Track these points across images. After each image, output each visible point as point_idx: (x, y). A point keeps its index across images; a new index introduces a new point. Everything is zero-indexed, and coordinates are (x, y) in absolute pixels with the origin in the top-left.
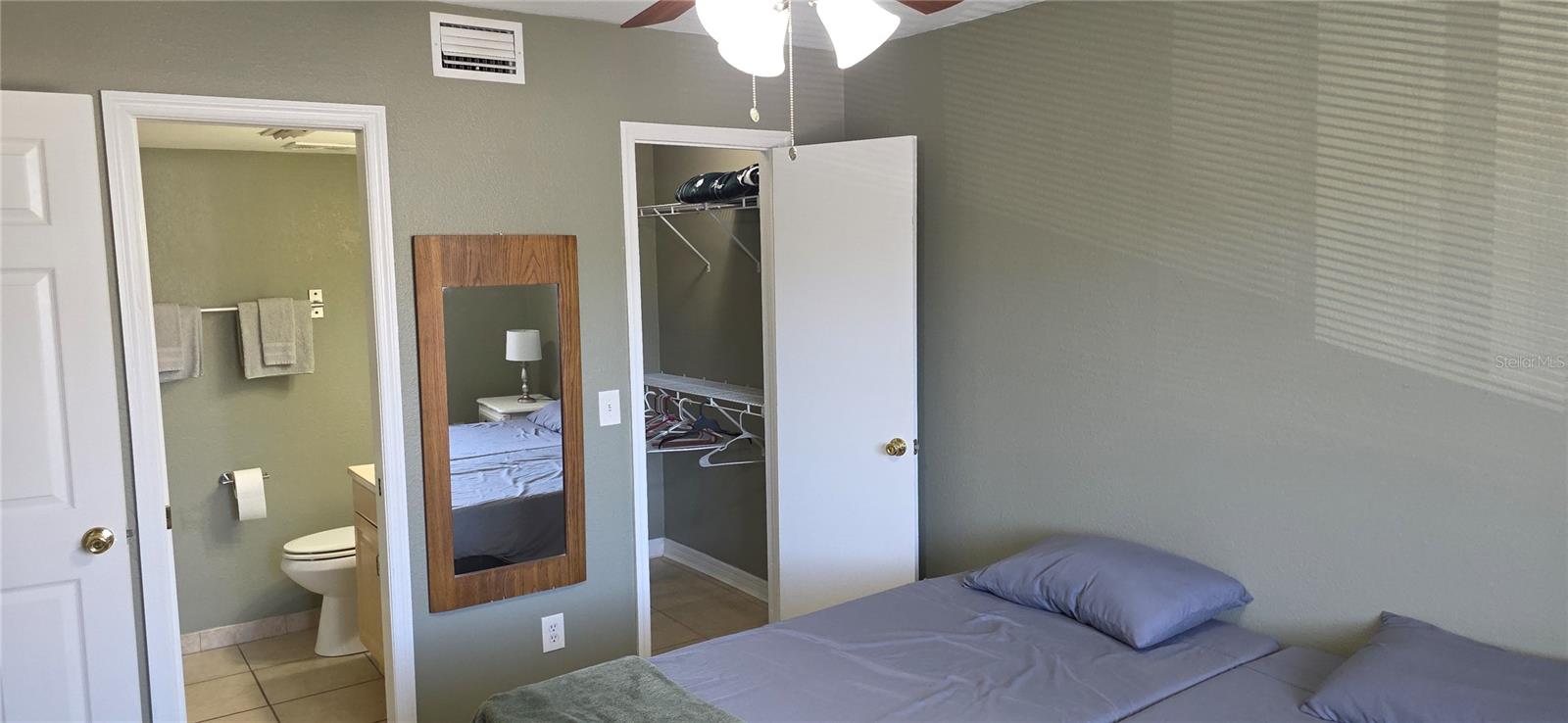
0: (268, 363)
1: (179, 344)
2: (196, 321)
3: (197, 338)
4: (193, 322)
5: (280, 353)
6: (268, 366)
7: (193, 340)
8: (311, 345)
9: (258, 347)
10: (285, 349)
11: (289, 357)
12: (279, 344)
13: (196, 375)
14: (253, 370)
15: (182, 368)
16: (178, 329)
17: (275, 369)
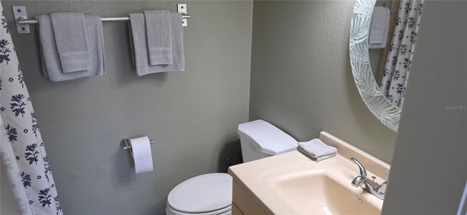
0: (153, 63)
1: (86, 49)
2: (98, 29)
3: (100, 42)
4: (96, 29)
5: (161, 56)
6: (153, 66)
7: (97, 45)
8: (182, 48)
9: (145, 51)
10: (165, 53)
11: (167, 58)
12: (161, 49)
13: (101, 74)
14: (143, 69)
15: (90, 68)
16: (84, 35)
17: (157, 67)
